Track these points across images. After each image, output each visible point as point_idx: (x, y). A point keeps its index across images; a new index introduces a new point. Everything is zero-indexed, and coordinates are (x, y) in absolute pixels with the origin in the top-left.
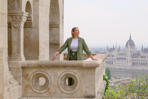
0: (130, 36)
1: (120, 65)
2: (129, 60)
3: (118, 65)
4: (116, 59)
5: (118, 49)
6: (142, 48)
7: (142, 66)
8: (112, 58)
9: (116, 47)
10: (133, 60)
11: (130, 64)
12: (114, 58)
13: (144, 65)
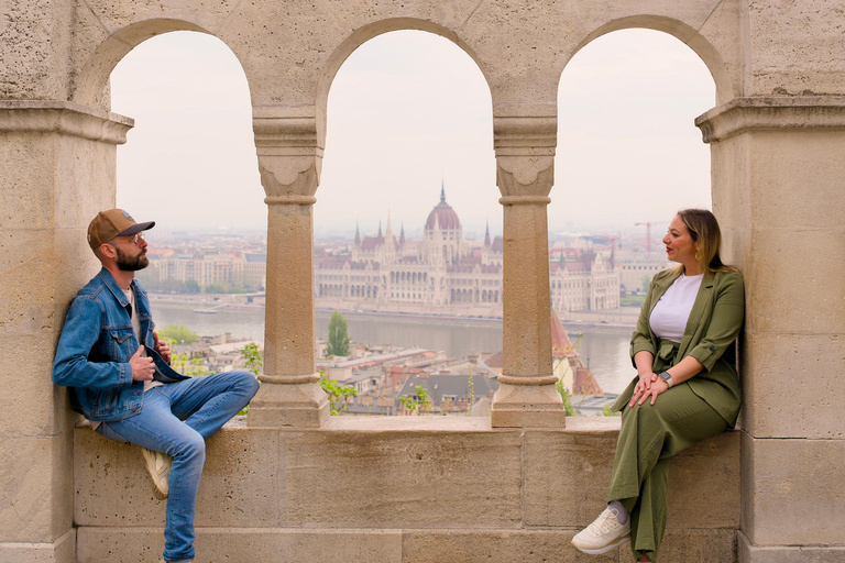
0: (443, 191)
1: (406, 299)
2: (437, 281)
3: (395, 299)
4: (389, 279)
5: (398, 239)
6: (487, 234)
7: (487, 304)
8: (376, 274)
9: (388, 231)
10: (452, 281)
11: (441, 295)
12: (382, 273)
13: (493, 298)
